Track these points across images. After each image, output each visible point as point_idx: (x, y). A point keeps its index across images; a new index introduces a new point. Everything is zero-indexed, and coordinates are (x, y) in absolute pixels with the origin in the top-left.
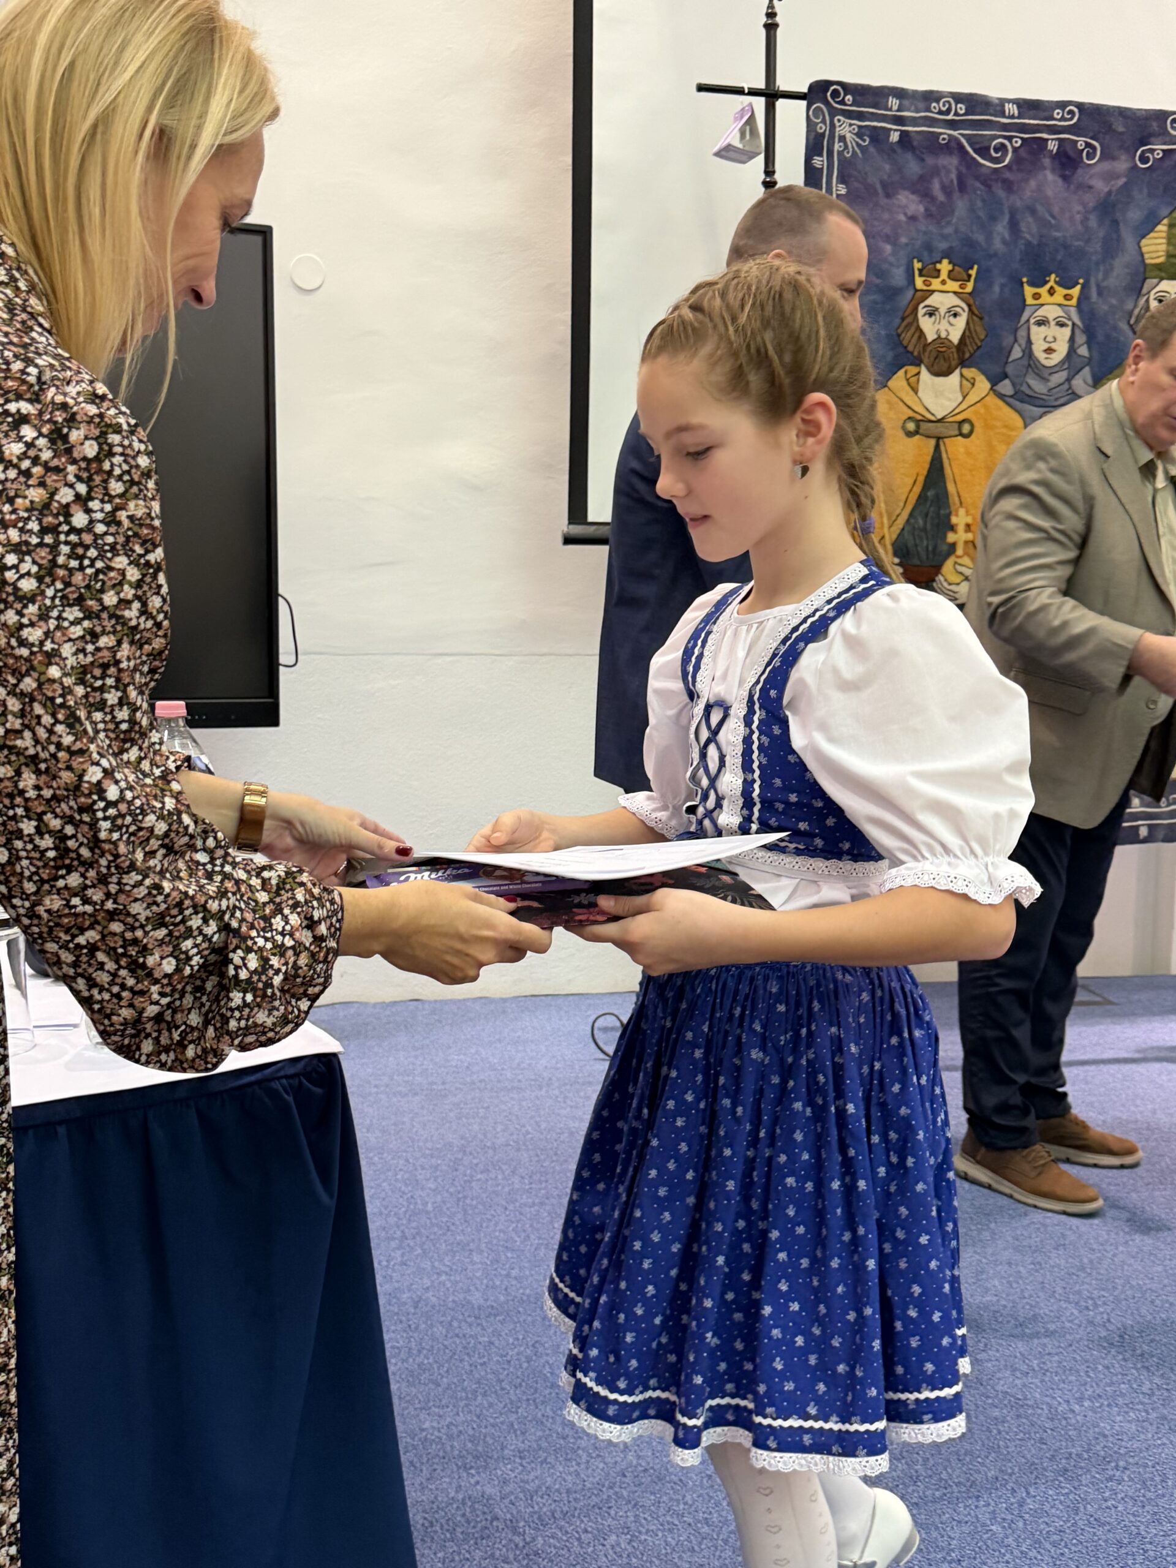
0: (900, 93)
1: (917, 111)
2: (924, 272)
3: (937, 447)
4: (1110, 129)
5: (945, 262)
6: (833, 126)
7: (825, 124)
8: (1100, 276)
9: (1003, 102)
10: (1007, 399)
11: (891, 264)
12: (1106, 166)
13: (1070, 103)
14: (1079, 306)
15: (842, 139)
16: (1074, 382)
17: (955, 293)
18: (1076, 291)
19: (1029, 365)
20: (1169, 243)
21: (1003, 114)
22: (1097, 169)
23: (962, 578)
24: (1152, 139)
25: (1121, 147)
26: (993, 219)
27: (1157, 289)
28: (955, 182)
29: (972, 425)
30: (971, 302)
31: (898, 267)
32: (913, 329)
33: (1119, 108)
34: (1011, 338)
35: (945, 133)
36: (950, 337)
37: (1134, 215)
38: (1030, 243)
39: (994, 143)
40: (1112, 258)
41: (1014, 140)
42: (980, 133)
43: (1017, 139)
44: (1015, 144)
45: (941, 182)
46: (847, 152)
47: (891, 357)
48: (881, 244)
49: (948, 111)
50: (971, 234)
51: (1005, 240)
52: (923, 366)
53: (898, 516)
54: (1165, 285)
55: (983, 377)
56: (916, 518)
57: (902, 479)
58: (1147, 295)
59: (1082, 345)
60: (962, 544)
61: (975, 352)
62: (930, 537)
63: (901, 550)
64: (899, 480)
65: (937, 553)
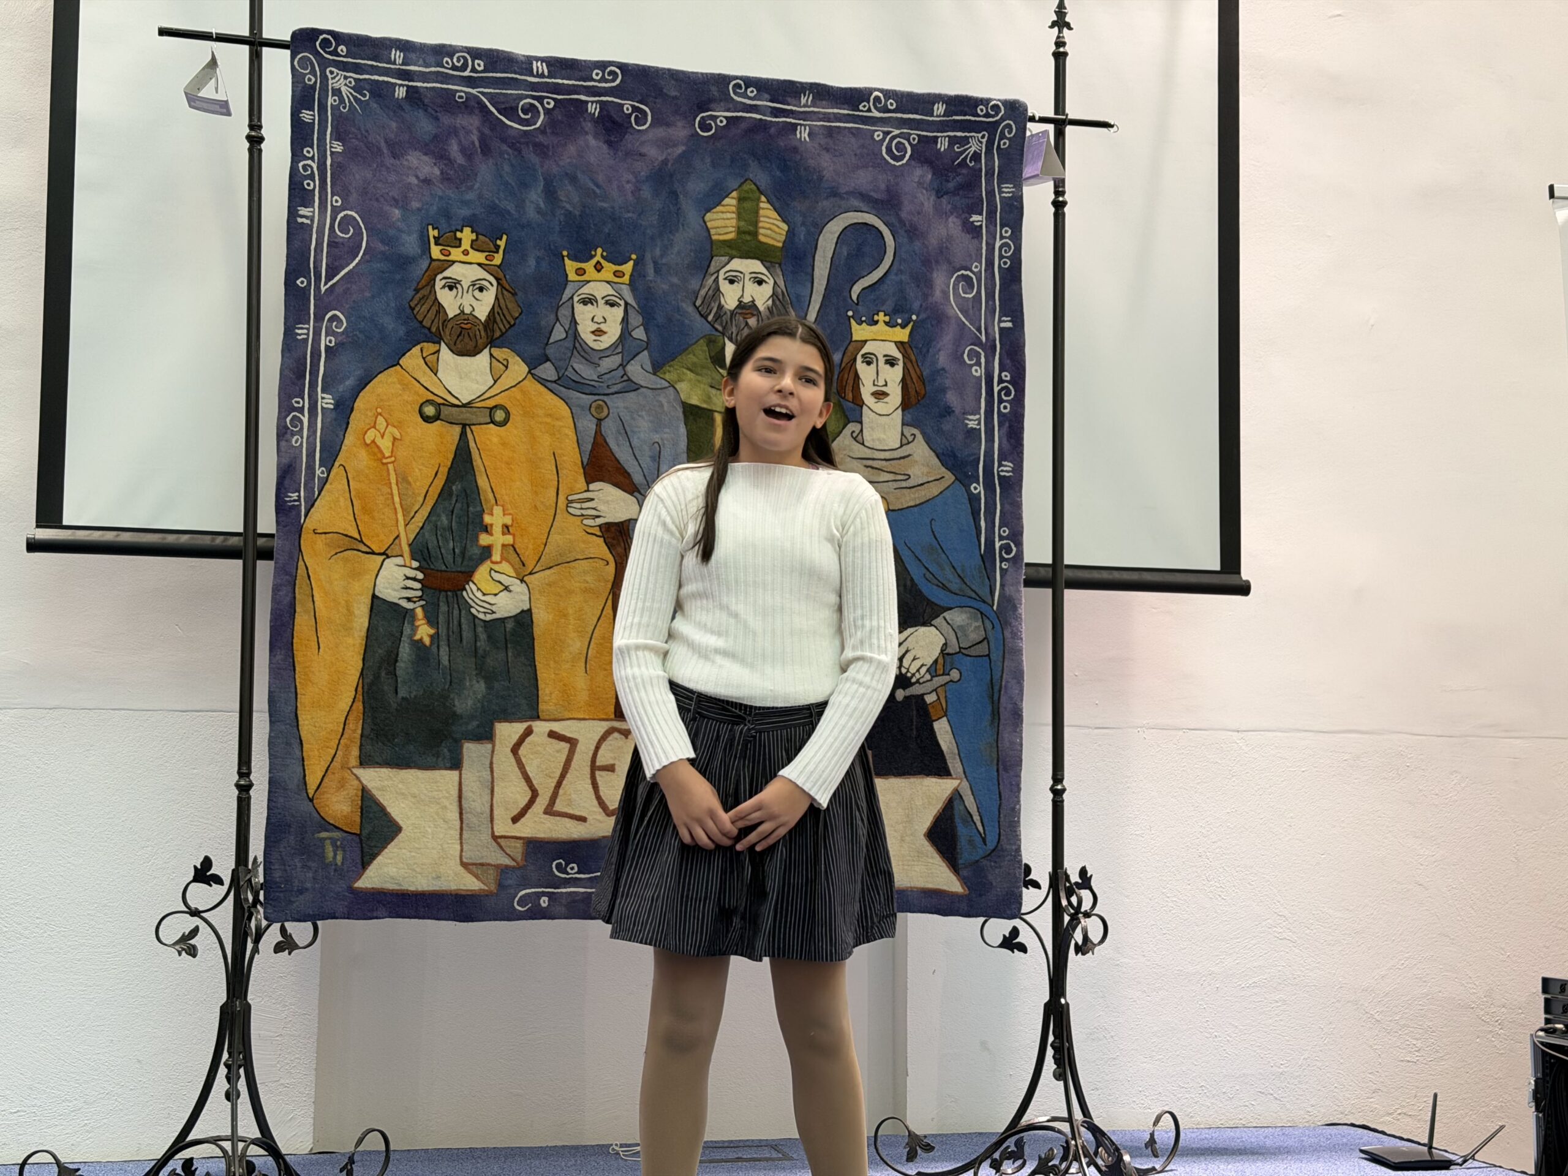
0: (405, 46)
1: (427, 66)
2: (441, 241)
3: (463, 434)
4: (660, 93)
5: (467, 231)
6: (324, 78)
7: (315, 76)
8: (658, 252)
9: (530, 60)
10: (548, 384)
11: (400, 230)
12: (661, 132)
13: (611, 63)
14: (632, 284)
15: (337, 92)
16: (629, 368)
17: (479, 265)
18: (628, 267)
19: (575, 347)
20: (739, 217)
21: (531, 74)
22: (650, 135)
23: (502, 588)
24: (712, 106)
25: (676, 113)
26: (524, 185)
27: (728, 268)
28: (477, 144)
29: (508, 413)
30: (501, 275)
31: (409, 234)
32: (430, 302)
33: (669, 70)
34: (552, 317)
35: (462, 91)
36: (476, 313)
37: (696, 186)
38: (570, 212)
39: (522, 103)
40: (670, 232)
41: (545, 101)
42: (504, 91)
43: (549, 100)
44: (547, 106)
45: (460, 143)
46: (344, 108)
47: (402, 332)
48: (387, 208)
49: (464, 68)
50: (497, 202)
51: (539, 208)
52: (443, 344)
53: (416, 512)
54: (737, 264)
55: (518, 358)
56: (439, 516)
57: (420, 470)
58: (716, 275)
59: (638, 327)
60: (499, 548)
61: (507, 331)
62: (457, 538)
63: (420, 552)
64: (417, 470)
65: (466, 556)
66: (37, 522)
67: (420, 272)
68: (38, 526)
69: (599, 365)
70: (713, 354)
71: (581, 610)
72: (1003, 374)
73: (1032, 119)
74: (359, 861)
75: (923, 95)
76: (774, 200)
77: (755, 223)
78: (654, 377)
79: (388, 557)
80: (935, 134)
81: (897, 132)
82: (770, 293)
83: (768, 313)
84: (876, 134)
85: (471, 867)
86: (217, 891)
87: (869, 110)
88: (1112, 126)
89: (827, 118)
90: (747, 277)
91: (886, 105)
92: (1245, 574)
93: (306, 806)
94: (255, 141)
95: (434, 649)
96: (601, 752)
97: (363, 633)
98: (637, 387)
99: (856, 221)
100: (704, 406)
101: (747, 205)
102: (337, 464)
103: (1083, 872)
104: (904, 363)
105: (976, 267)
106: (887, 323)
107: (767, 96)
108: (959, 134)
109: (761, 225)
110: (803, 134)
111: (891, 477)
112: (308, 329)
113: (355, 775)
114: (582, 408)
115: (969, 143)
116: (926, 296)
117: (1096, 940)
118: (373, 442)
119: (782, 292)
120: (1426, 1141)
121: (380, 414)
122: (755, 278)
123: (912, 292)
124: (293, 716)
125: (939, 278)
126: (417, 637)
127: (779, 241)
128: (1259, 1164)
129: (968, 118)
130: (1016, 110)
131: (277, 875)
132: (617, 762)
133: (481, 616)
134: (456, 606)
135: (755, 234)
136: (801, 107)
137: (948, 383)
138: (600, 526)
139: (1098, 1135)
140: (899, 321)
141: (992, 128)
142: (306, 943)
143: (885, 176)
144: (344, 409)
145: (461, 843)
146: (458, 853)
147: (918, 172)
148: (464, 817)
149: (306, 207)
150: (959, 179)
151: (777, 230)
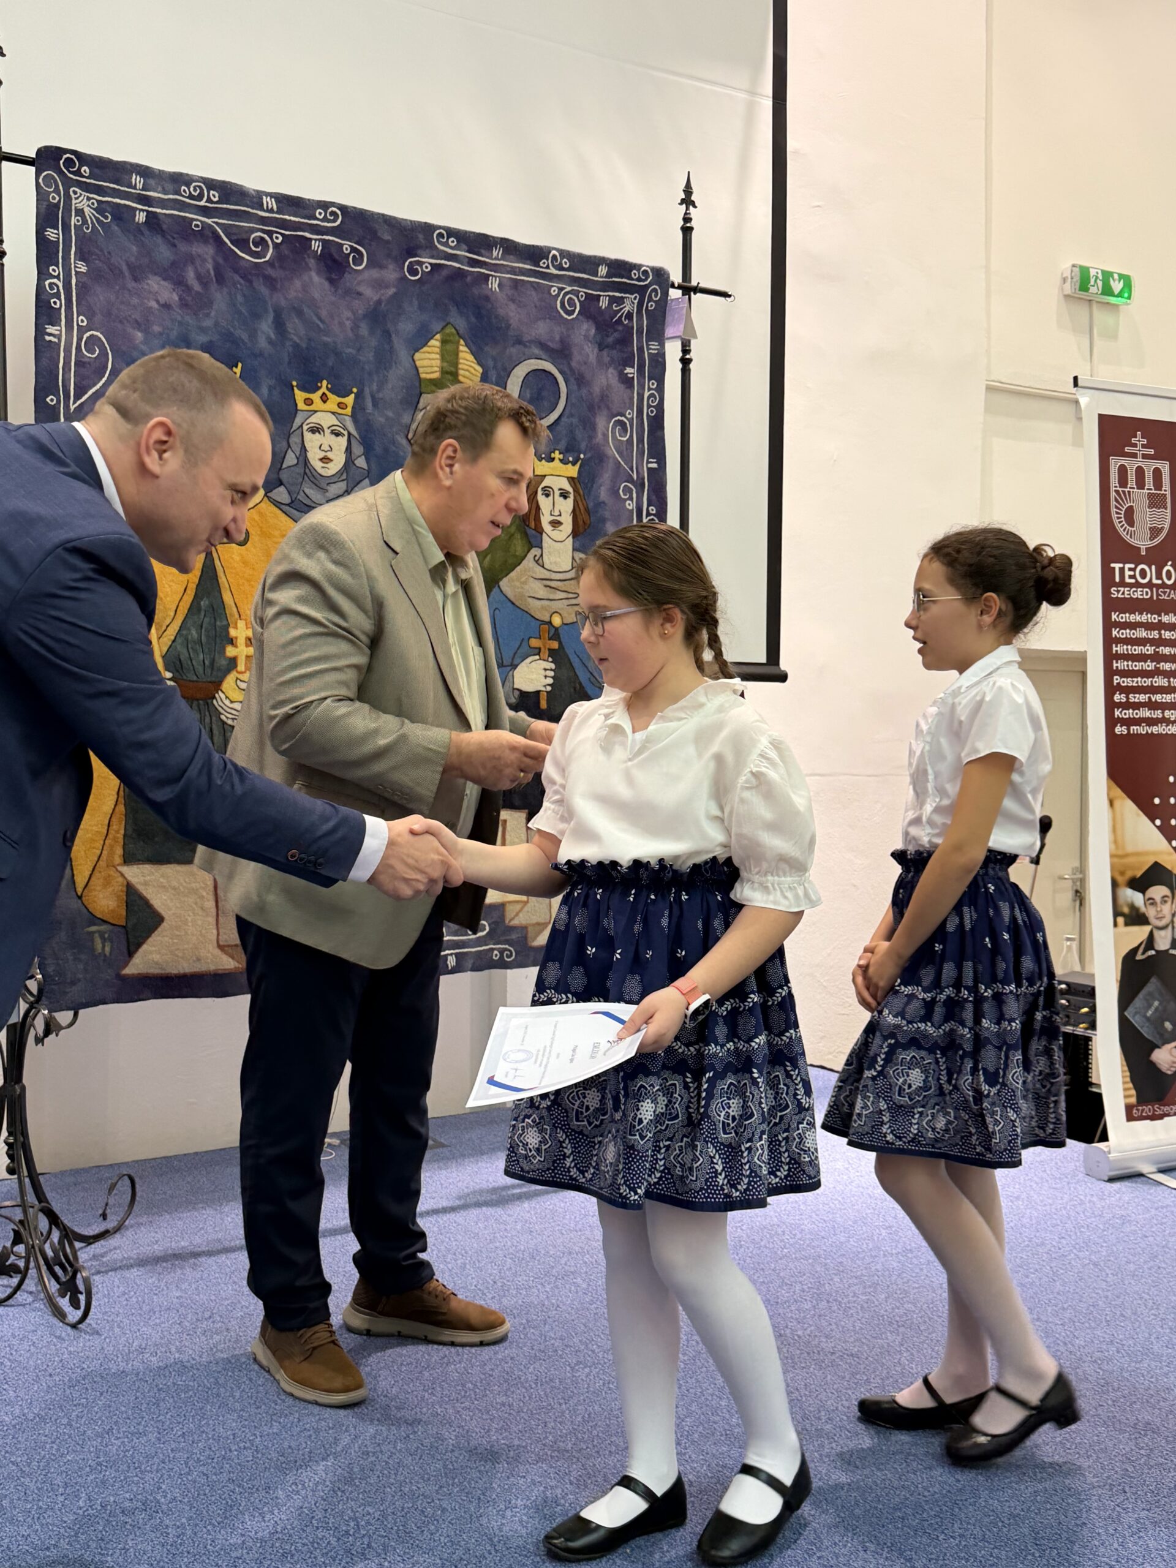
0: (145, 172)
1: (165, 193)
3: (208, 553)
4: (374, 235)
6: (68, 197)
7: (59, 195)
8: (375, 387)
9: (260, 194)
10: (283, 507)
12: (375, 273)
13: (333, 204)
14: (354, 416)
15: (80, 212)
18: (350, 400)
19: (305, 473)
20: (443, 359)
21: (262, 209)
22: (366, 275)
24: (419, 252)
25: (389, 256)
26: (256, 316)
28: (212, 273)
29: (247, 534)
33: (383, 215)
34: (285, 444)
35: (198, 220)
37: (406, 327)
38: (298, 345)
39: (253, 236)
40: (385, 369)
41: (275, 235)
42: (237, 223)
43: (278, 235)
44: (275, 240)
45: (196, 271)
46: (88, 229)
48: (130, 330)
49: (200, 197)
50: (232, 330)
51: (271, 339)
53: (168, 626)
56: (189, 629)
57: (170, 586)
59: (359, 456)
60: (243, 658)
62: (206, 650)
63: (171, 662)
64: (166, 586)
65: (215, 668)
69: (327, 491)
72: (650, 508)
74: (125, 951)
75: (590, 257)
76: (471, 344)
77: (456, 364)
80: (598, 293)
81: (569, 289)
84: (553, 289)
85: (226, 949)
87: (548, 267)
88: (730, 296)
89: (513, 271)
91: (561, 263)
92: (784, 665)
93: (75, 904)
99: (536, 367)
101: (449, 347)
104: (575, 497)
105: (629, 414)
106: (561, 461)
107: (464, 247)
108: (617, 294)
109: (460, 366)
110: (494, 285)
111: (564, 595)
113: (120, 872)
115: (624, 303)
116: (591, 438)
123: (579, 434)
125: (601, 422)
129: (624, 280)
130: (660, 275)
131: (51, 969)
133: (228, 722)
134: (207, 713)
135: (455, 374)
136: (492, 259)
137: (607, 514)
140: (571, 459)
141: (642, 290)
142: (69, 1023)
143: (559, 328)
146: (215, 937)
147: (585, 326)
148: (220, 905)
149: (53, 325)
150: (616, 335)
151: (473, 371)
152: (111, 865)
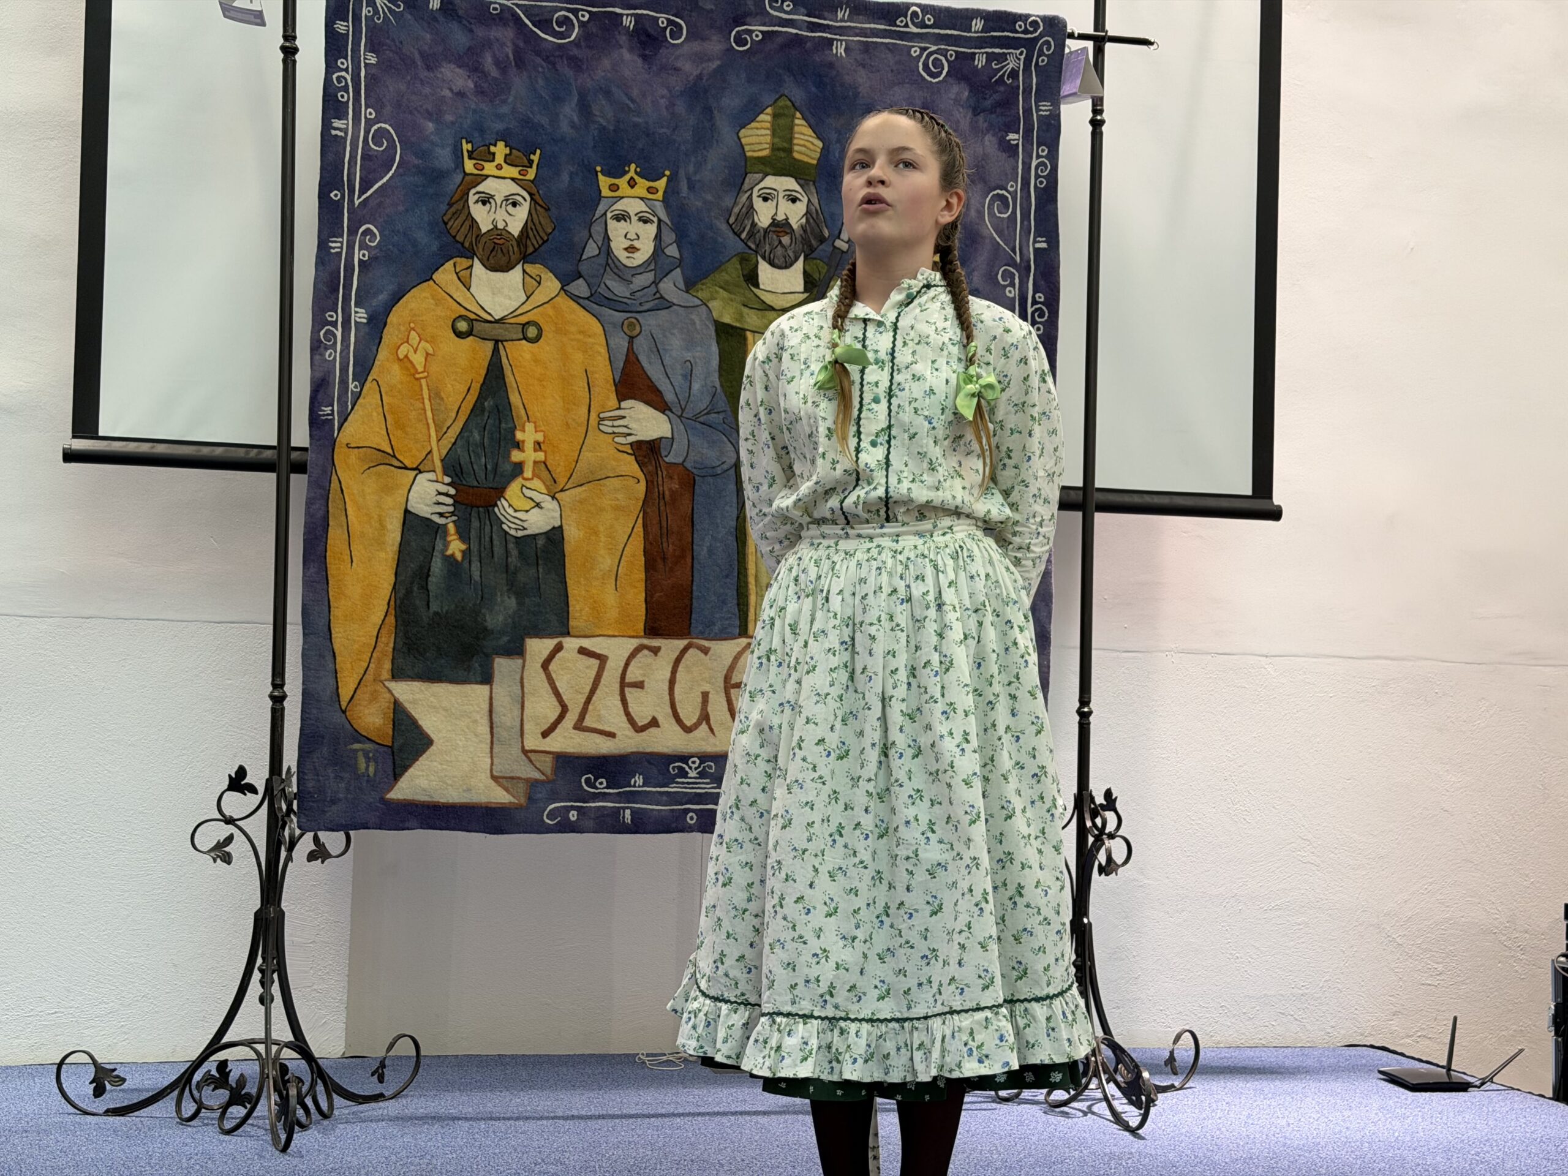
2: (474, 155)
3: (496, 351)
4: (696, 6)
5: (501, 145)
8: (691, 168)
10: (581, 301)
11: (432, 143)
12: (696, 46)
14: (665, 201)
15: (371, 3)
16: (661, 285)
17: (513, 179)
18: (661, 184)
19: (607, 264)
20: (774, 134)
22: (686, 48)
23: (533, 504)
24: (748, 20)
25: (712, 27)
26: (558, 99)
27: (762, 185)
28: (511, 56)
29: (540, 330)
30: (534, 191)
31: (443, 147)
32: (463, 217)
34: (585, 233)
35: (496, 2)
36: (509, 229)
37: (731, 101)
38: (604, 128)
39: (556, 16)
40: (704, 148)
41: (580, 13)
42: (539, 3)
43: (584, 13)
44: (581, 18)
45: (494, 56)
46: (379, 19)
47: (435, 248)
48: (420, 121)
50: (531, 116)
51: (573, 122)
52: (476, 259)
53: (448, 428)
54: (771, 181)
55: (551, 275)
56: (471, 432)
57: (452, 385)
58: (749, 192)
59: (671, 244)
60: (531, 464)
61: (540, 246)
62: (489, 454)
63: (453, 467)
64: (449, 386)
65: (498, 472)
66: (73, 432)
67: (453, 187)
68: (74, 437)
69: (632, 283)
70: (745, 272)
71: (612, 526)
72: (1037, 295)
73: (1071, 36)
74: (391, 773)
75: (961, 10)
77: (790, 140)
78: (686, 295)
79: (420, 472)
80: (973, 50)
81: (934, 48)
82: (804, 211)
83: (802, 232)
84: (913, 50)
85: (501, 780)
86: (253, 800)
87: (906, 26)
88: (1152, 44)
89: (863, 33)
90: (781, 195)
91: (923, 20)
92: (1277, 500)
93: (339, 718)
94: (289, 52)
95: (466, 565)
96: (630, 669)
97: (396, 548)
98: (669, 305)
100: (738, 325)
101: (782, 121)
102: (370, 378)
103: (1108, 794)
105: (1012, 186)
107: (803, 10)
108: (997, 50)
109: (795, 141)
110: (840, 50)
112: (342, 243)
113: (387, 688)
114: (614, 325)
115: (1007, 59)
117: (1119, 861)
118: (406, 356)
119: (816, 210)
120: (1444, 1063)
121: (413, 329)
122: (789, 195)
124: (326, 629)
125: (974, 197)
126: (449, 552)
127: (813, 159)
128: (1277, 1083)
129: (1006, 34)
130: (1055, 27)
131: (310, 785)
132: (647, 680)
133: (512, 532)
134: (488, 522)
135: (789, 151)
136: (837, 22)
138: (631, 444)
139: (1118, 1052)
141: (1030, 44)
142: (339, 852)
143: (920, 93)
144: (377, 324)
145: (492, 757)
146: (488, 767)
147: (955, 89)
148: (495, 731)
149: (339, 120)
150: (996, 97)
151: (811, 147)
152: (377, 680)
